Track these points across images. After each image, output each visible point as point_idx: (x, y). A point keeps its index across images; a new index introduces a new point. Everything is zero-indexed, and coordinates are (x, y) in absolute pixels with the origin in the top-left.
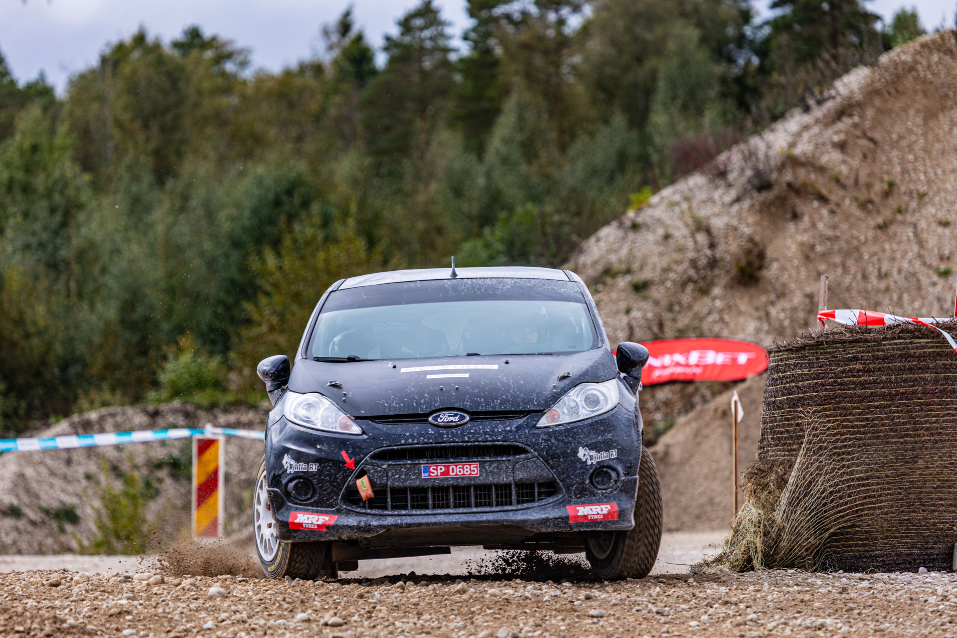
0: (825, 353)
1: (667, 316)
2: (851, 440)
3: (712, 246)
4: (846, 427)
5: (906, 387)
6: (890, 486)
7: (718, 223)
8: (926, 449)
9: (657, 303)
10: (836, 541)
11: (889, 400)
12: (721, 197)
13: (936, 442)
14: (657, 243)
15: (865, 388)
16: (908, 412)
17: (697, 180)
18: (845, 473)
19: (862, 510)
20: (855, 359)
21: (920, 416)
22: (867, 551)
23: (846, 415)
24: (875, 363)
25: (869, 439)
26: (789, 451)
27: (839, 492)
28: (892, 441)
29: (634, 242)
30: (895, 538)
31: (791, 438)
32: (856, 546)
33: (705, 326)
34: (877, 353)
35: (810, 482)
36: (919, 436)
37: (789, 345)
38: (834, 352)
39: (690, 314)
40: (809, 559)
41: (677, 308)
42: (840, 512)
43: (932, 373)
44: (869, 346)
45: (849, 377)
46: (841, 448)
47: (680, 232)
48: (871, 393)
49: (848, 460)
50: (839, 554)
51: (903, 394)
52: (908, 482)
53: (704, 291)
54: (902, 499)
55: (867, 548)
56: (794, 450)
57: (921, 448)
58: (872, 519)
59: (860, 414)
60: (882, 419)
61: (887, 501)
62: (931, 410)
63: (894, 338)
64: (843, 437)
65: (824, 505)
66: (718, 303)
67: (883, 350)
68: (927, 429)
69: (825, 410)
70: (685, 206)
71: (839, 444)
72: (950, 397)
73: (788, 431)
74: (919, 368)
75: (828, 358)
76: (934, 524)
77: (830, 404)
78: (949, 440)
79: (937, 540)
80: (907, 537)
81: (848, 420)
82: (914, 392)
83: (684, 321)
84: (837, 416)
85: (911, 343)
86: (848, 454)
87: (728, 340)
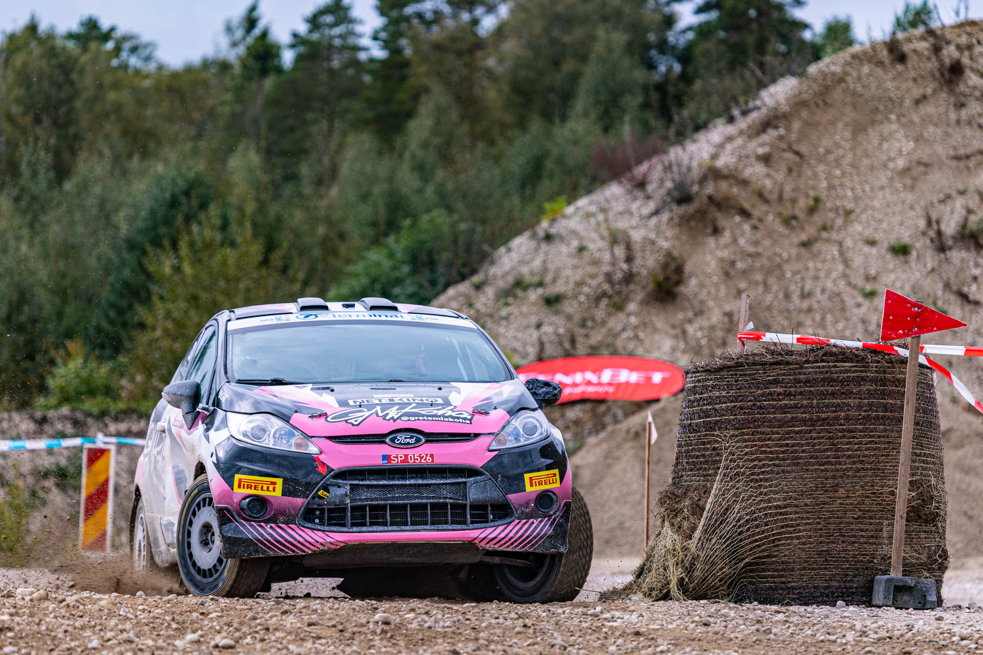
0: (744, 375)
1: (579, 331)
2: (769, 466)
3: (629, 259)
4: (765, 452)
5: (827, 412)
6: (809, 515)
7: (636, 236)
8: (848, 477)
9: (569, 318)
10: (751, 571)
11: (810, 426)
12: (639, 209)
13: (858, 470)
14: (571, 255)
15: (785, 413)
16: (830, 438)
17: (615, 189)
18: (762, 500)
19: (779, 540)
20: (776, 382)
21: (842, 443)
22: (783, 583)
23: (764, 440)
24: (796, 387)
25: (789, 465)
26: (704, 476)
27: (756, 520)
28: (812, 468)
29: (546, 254)
30: (813, 569)
31: (707, 462)
32: (772, 576)
33: (619, 343)
34: (798, 377)
35: (727, 509)
36: (840, 464)
37: (707, 366)
38: (753, 374)
39: (604, 331)
40: (723, 590)
41: (590, 324)
42: (756, 541)
43: (856, 398)
44: (790, 369)
45: (769, 401)
46: (758, 474)
47: (596, 245)
48: (792, 418)
49: (766, 487)
50: (753, 585)
51: (824, 419)
52: (827, 512)
53: (619, 307)
54: (821, 529)
55: (783, 579)
56: (710, 475)
57: (842, 477)
58: (789, 549)
59: (779, 440)
60: (802, 445)
61: (805, 530)
62: (854, 437)
63: (817, 361)
64: (761, 463)
65: (740, 534)
66: (633, 320)
67: (805, 374)
68: (849, 457)
69: (743, 434)
70: (601, 217)
71: (756, 470)
72: (874, 424)
73: (704, 456)
74: (843, 393)
75: (747, 380)
76: (854, 556)
77: (748, 428)
78: (871, 469)
79: (856, 572)
80: (825, 569)
81: (767, 446)
82: (837, 418)
83: (596, 337)
84: (755, 441)
85: (835, 366)
86: (766, 480)
87: (642, 359)
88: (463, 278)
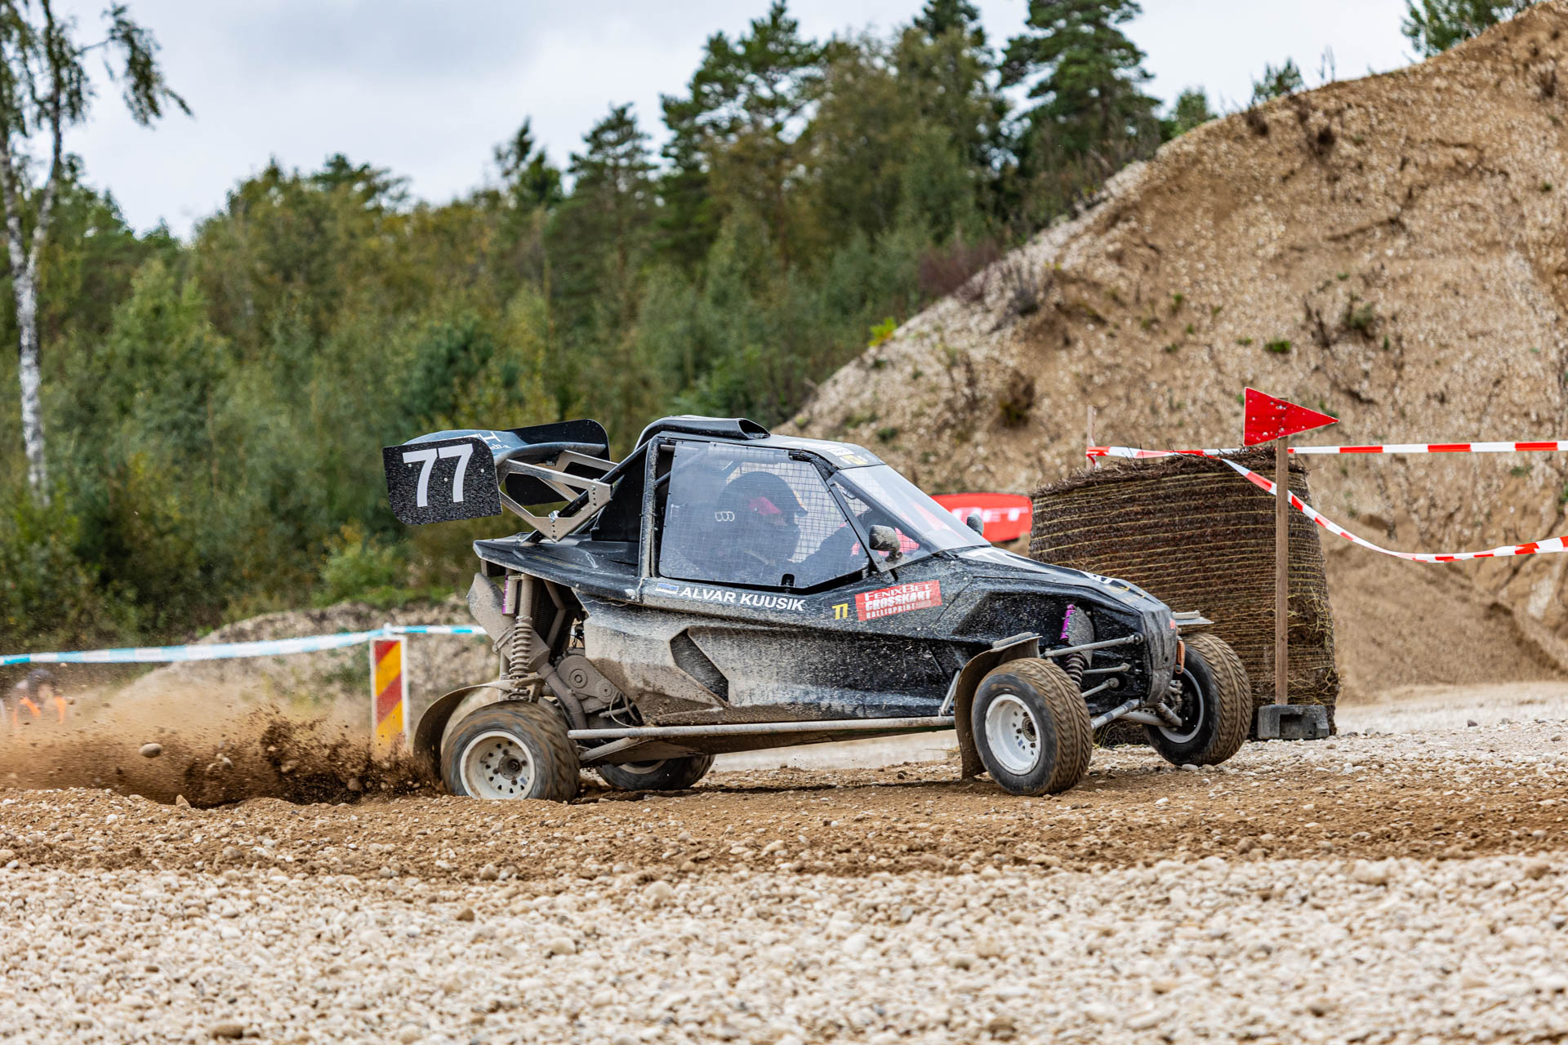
3: (971, 383)
7: (978, 355)
9: (909, 454)
12: (978, 324)
14: (905, 383)
17: (949, 304)
29: (877, 384)
33: (968, 478)
39: (949, 466)
41: (933, 459)
47: (933, 369)
53: (963, 437)
66: (982, 451)
70: (935, 337)
87: (995, 493)
88: (785, 418)
